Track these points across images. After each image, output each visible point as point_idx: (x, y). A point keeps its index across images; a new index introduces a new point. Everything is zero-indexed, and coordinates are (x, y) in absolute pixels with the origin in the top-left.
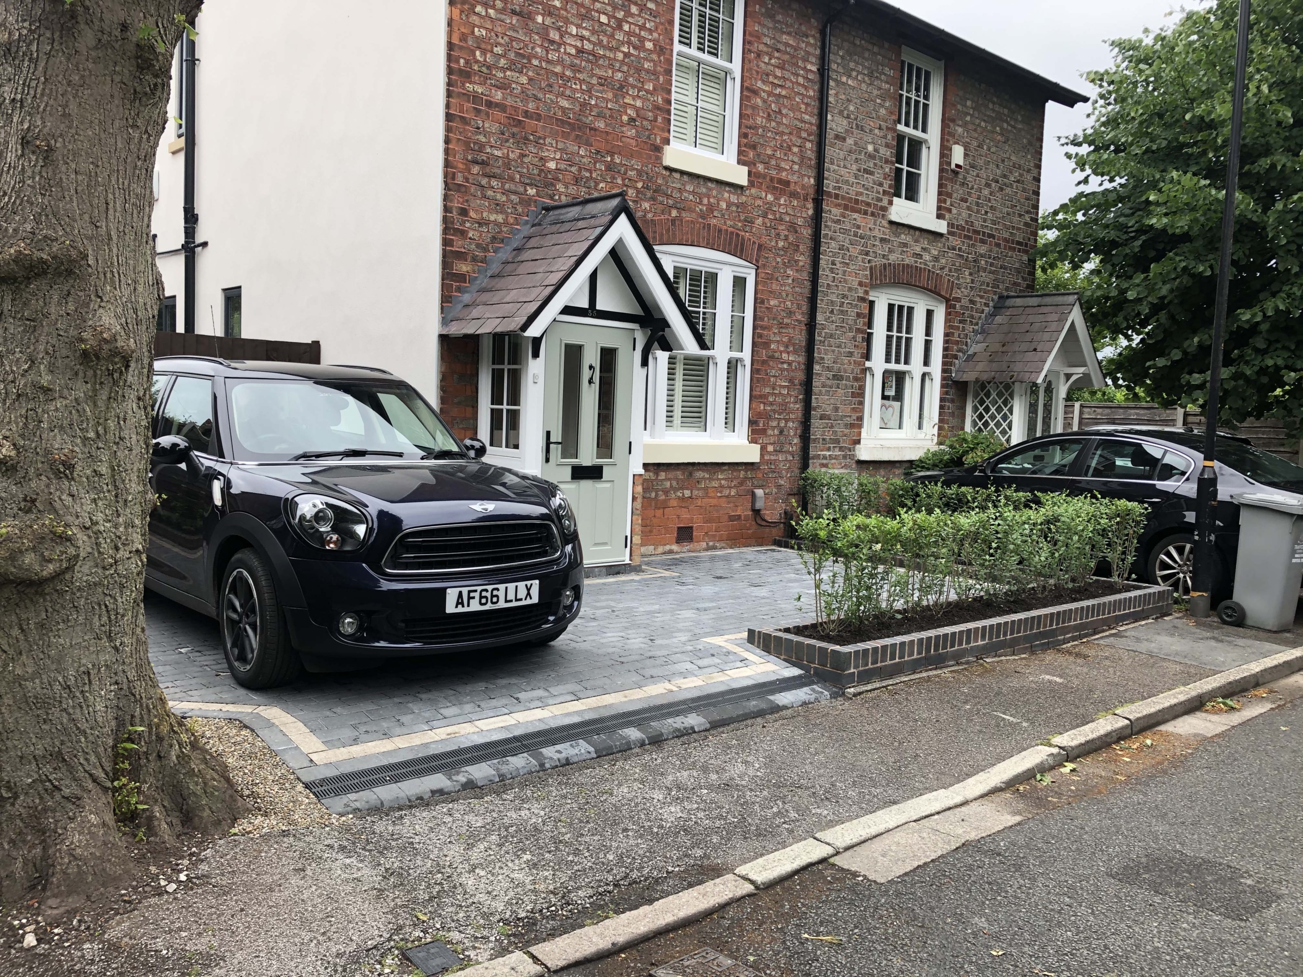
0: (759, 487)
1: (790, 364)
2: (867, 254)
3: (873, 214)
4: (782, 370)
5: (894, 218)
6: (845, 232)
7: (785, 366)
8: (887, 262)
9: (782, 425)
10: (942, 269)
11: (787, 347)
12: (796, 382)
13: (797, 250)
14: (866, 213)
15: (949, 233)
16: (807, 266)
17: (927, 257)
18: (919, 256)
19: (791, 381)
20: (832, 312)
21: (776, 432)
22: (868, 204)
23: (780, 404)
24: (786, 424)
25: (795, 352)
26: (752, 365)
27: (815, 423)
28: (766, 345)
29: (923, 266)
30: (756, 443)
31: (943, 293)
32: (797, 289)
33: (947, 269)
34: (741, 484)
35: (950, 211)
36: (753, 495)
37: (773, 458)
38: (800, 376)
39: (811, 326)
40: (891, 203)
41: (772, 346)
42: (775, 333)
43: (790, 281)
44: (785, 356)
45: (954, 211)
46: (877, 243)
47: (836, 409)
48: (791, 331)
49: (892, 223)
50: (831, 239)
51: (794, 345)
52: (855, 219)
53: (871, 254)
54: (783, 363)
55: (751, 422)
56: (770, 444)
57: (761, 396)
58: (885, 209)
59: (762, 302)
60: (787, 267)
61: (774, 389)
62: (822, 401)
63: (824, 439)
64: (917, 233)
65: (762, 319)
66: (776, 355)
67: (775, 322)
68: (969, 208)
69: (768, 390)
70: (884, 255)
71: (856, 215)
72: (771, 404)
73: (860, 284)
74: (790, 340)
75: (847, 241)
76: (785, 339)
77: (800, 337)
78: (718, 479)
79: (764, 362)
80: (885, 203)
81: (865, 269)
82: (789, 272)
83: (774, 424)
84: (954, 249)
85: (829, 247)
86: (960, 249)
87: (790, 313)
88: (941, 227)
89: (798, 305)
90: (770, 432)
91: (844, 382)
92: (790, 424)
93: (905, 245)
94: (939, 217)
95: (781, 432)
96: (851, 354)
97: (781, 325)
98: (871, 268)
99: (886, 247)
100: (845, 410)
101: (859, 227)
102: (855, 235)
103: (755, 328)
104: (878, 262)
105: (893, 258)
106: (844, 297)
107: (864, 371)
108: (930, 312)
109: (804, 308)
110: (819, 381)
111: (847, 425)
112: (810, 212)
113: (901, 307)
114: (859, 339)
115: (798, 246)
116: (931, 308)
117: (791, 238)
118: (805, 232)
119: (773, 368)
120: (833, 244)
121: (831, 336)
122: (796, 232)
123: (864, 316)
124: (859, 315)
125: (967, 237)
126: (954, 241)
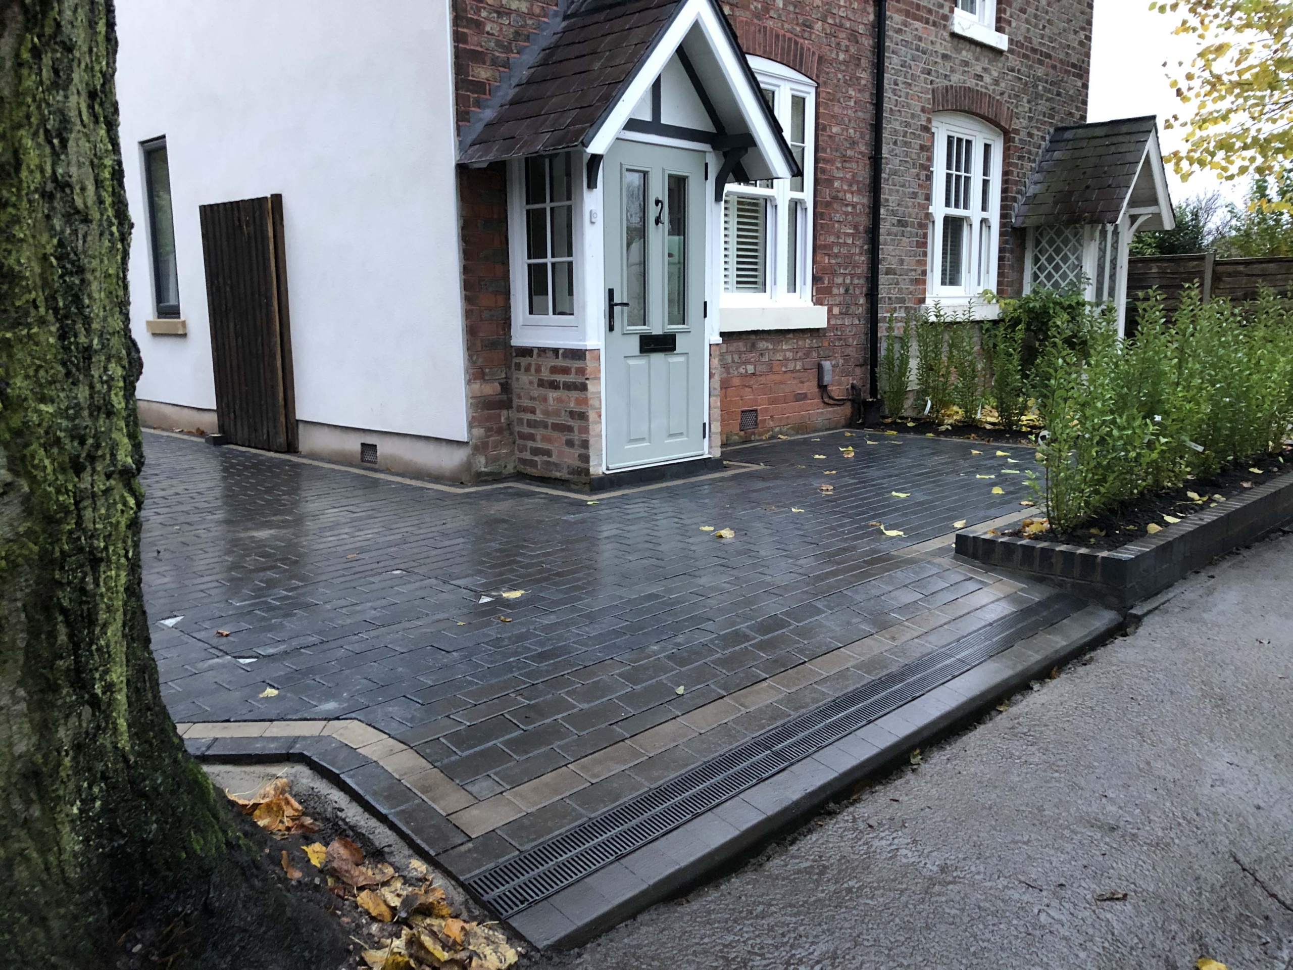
0: (827, 358)
1: (854, 207)
2: (929, 73)
3: (934, 24)
4: (846, 214)
5: (957, 30)
6: (906, 43)
7: (850, 209)
8: (948, 83)
9: (848, 281)
10: (1002, 94)
11: (851, 185)
12: (861, 228)
13: (858, 65)
14: (927, 23)
15: (1010, 51)
16: (870, 86)
17: (987, 79)
18: (979, 77)
19: (856, 227)
20: (895, 143)
21: (842, 291)
22: (930, 11)
23: (846, 257)
24: (852, 280)
25: (859, 191)
26: (815, 207)
27: (882, 279)
28: (830, 182)
29: (984, 90)
30: (821, 304)
31: (1003, 124)
32: (860, 114)
33: (1006, 95)
34: (807, 355)
35: (1009, 23)
36: (820, 368)
37: (839, 322)
38: (864, 221)
39: (876, 161)
40: (952, 11)
41: (837, 184)
42: (838, 168)
43: (852, 104)
44: (849, 196)
45: (1014, 24)
46: (939, 60)
47: (902, 262)
48: (854, 165)
49: (954, 35)
50: (893, 52)
51: (858, 182)
52: (917, 29)
53: (933, 73)
54: (847, 205)
55: (816, 279)
56: (836, 305)
57: (825, 247)
58: (946, 18)
59: (824, 129)
60: (849, 86)
61: (838, 237)
62: (889, 253)
63: (890, 298)
64: (978, 49)
65: (824, 151)
66: (841, 195)
67: (838, 154)
68: (1027, 22)
69: (832, 239)
70: (946, 75)
71: (917, 24)
72: (836, 256)
73: (923, 110)
74: (853, 177)
75: (909, 56)
76: (849, 176)
77: (863, 172)
78: (783, 350)
79: (828, 204)
80: (946, 11)
81: (927, 93)
82: (852, 92)
83: (839, 280)
84: (1013, 71)
85: (892, 62)
86: (1019, 70)
87: (854, 143)
88: (1001, 41)
89: (861, 133)
90: (835, 291)
91: (909, 229)
92: (856, 281)
93: (966, 63)
94: (999, 29)
95: (847, 291)
96: (915, 195)
97: (845, 159)
98: (933, 91)
99: (948, 65)
100: (910, 262)
101: (920, 39)
102: (918, 50)
103: (817, 161)
104: (941, 83)
105: (956, 79)
106: (907, 125)
107: (928, 216)
108: (987, 147)
109: (867, 137)
110: (884, 228)
111: (911, 280)
112: (871, 17)
113: (960, 140)
114: (923, 177)
115: (859, 60)
116: (988, 142)
117: (852, 50)
118: (867, 42)
119: (837, 211)
120: (895, 59)
121: (895, 173)
122: (857, 42)
123: (927, 149)
124: (922, 148)
125: (1025, 56)
126: (1014, 61)
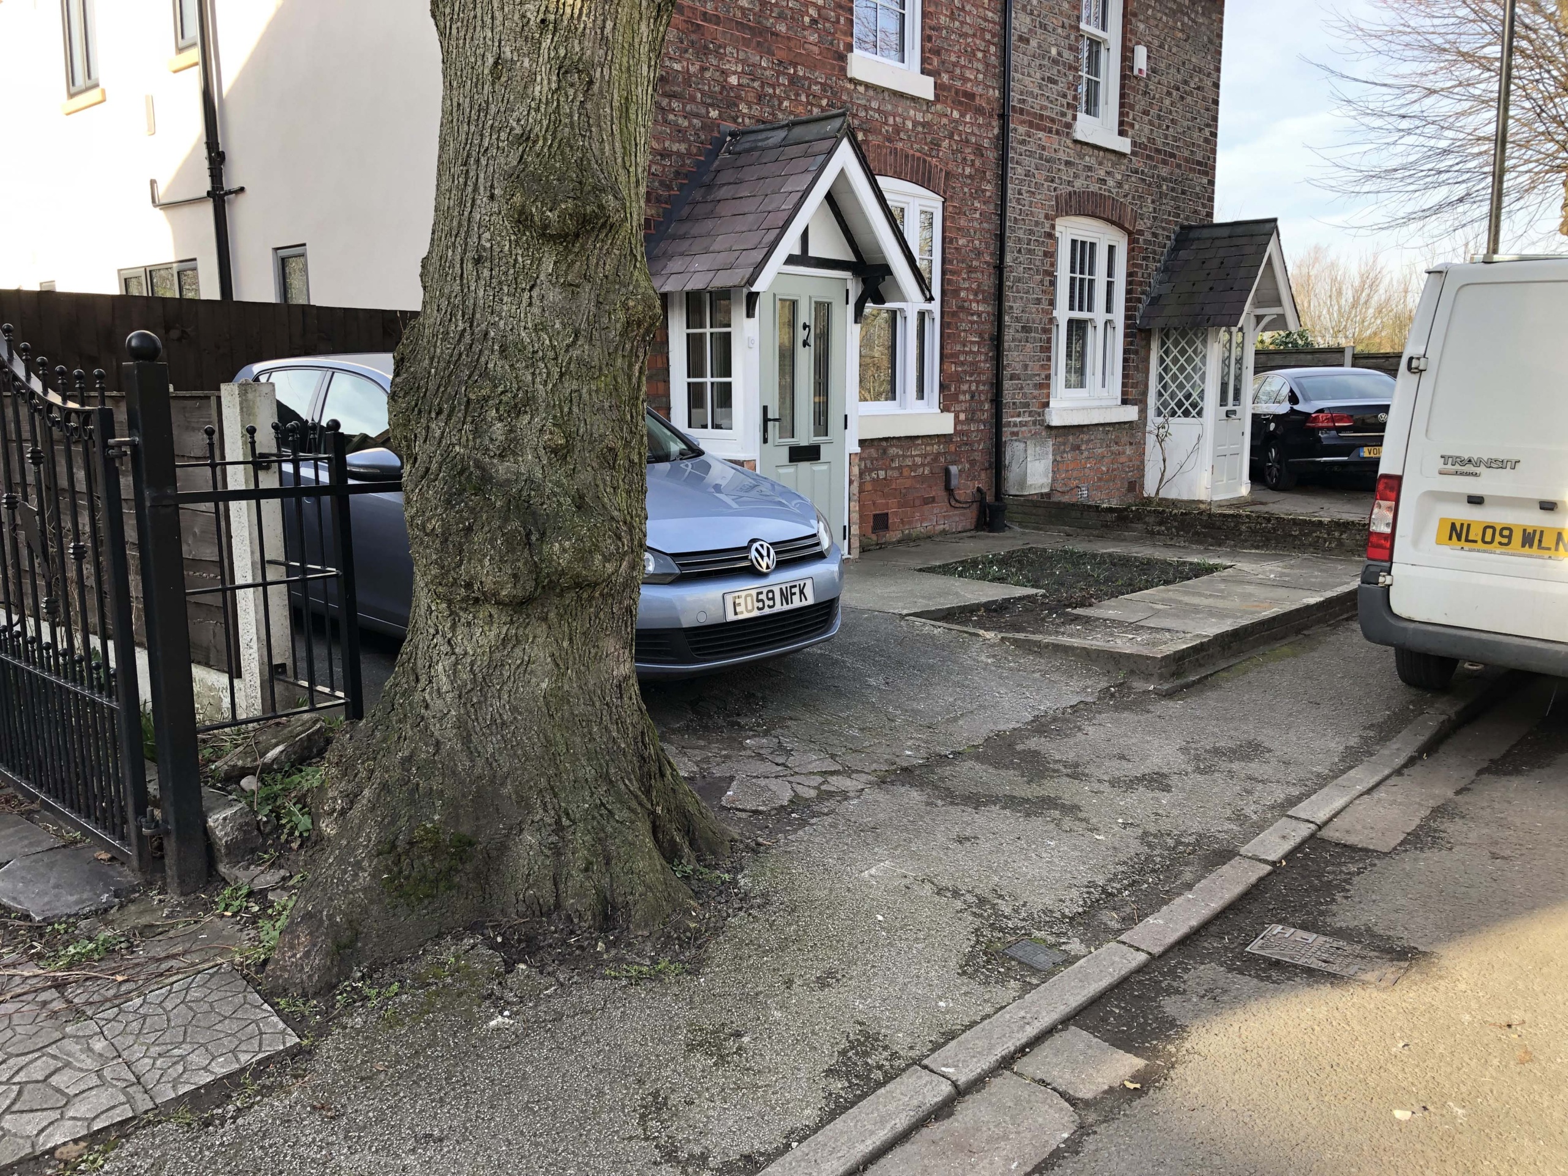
0: (954, 463)
1: (979, 315)
2: (1052, 181)
3: (1058, 133)
4: (972, 323)
5: (1079, 136)
6: (1031, 154)
7: (975, 318)
8: (1071, 189)
9: (973, 388)
10: (1125, 196)
11: (976, 295)
12: (986, 336)
13: (983, 178)
14: (1050, 132)
15: (1133, 153)
16: (994, 197)
17: (1111, 183)
18: (1103, 181)
19: (981, 336)
20: (1019, 251)
21: (968, 397)
22: (1053, 120)
23: (972, 364)
24: (977, 387)
25: (984, 301)
26: (942, 317)
27: (1007, 384)
28: (956, 292)
29: (1107, 194)
30: (949, 411)
31: (1127, 225)
32: (985, 225)
33: (1130, 197)
34: (936, 459)
35: (1132, 126)
36: (947, 472)
37: (965, 428)
38: (989, 328)
39: (999, 268)
40: (1075, 118)
41: (963, 294)
42: (964, 279)
43: (977, 215)
44: (974, 305)
45: (1137, 127)
46: (1062, 167)
47: (1026, 367)
48: (979, 275)
49: (1076, 142)
50: (1017, 163)
51: (983, 292)
52: (1040, 139)
53: (1057, 180)
54: (972, 315)
55: (943, 387)
56: (963, 411)
57: (952, 355)
58: (1069, 126)
59: (951, 242)
60: (975, 198)
61: (964, 346)
62: (1013, 359)
63: (1014, 403)
64: (1101, 153)
65: (951, 262)
66: (966, 304)
67: (964, 265)
68: (1151, 123)
69: (958, 347)
70: (1069, 182)
71: (1041, 134)
72: (962, 364)
73: (1047, 217)
74: (979, 286)
75: (1033, 165)
76: (974, 286)
77: (987, 281)
78: (912, 456)
79: (954, 314)
80: (1069, 118)
81: (1050, 200)
82: (977, 204)
83: (965, 387)
84: (1137, 172)
85: (1016, 173)
86: (1143, 171)
87: (979, 254)
88: (1124, 145)
89: (986, 244)
90: (961, 397)
91: (1033, 334)
92: (981, 388)
93: (1090, 169)
94: (1122, 133)
95: (972, 397)
96: (1038, 301)
97: (971, 270)
98: (1057, 197)
99: (1071, 171)
100: (1034, 367)
101: (1044, 148)
102: (1041, 158)
103: (944, 273)
104: (1064, 189)
105: (1079, 184)
106: (1031, 232)
107: (1052, 320)
108: (1111, 248)
109: (992, 248)
110: (1009, 335)
111: (1035, 385)
112: (996, 131)
113: (1083, 243)
114: (1047, 283)
115: (985, 173)
116: (1112, 243)
117: (977, 163)
118: (992, 155)
119: (962, 321)
120: (1020, 170)
121: (1019, 280)
122: (982, 155)
123: (1051, 255)
124: (1046, 254)
125: (1149, 157)
126: (1137, 163)
